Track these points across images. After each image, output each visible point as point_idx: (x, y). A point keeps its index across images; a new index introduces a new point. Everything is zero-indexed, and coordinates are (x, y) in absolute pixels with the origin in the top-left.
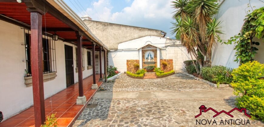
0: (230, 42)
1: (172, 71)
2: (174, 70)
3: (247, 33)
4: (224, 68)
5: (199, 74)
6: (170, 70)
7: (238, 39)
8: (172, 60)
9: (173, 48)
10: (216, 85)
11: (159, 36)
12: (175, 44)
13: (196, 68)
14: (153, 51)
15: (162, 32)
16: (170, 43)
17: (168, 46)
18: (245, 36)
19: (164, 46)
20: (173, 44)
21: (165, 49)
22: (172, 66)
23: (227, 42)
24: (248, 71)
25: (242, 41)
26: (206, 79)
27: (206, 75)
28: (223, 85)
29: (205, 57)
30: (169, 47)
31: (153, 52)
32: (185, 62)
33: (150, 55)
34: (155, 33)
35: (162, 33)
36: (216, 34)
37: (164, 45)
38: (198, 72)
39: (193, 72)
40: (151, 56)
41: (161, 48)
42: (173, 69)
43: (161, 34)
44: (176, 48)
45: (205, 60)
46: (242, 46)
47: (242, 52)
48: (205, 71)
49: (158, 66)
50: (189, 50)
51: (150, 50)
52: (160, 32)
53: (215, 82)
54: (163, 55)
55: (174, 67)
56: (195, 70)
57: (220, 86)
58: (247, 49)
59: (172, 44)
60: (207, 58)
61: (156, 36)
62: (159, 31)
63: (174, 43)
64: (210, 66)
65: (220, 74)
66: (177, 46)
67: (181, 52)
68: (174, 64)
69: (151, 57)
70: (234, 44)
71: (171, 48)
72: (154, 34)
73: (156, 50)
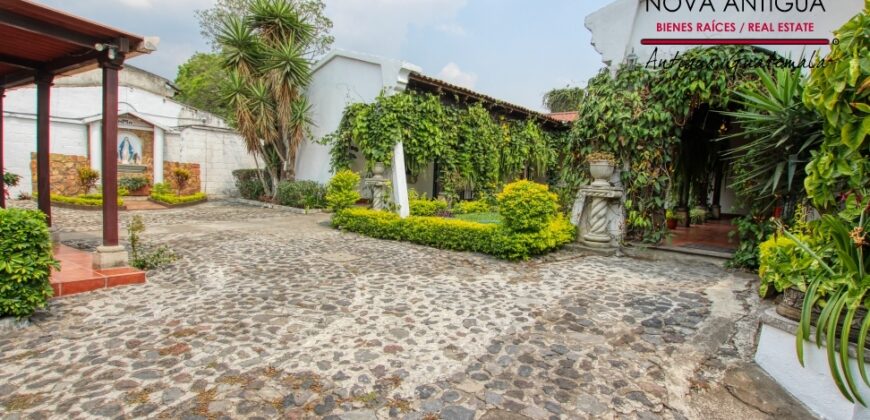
0: (325, 141)
1: (198, 195)
2: (202, 191)
3: (345, 133)
4: (315, 184)
5: (271, 198)
6: (192, 192)
7: (335, 140)
8: (196, 166)
9: (202, 133)
10: (304, 211)
11: (160, 94)
12: (206, 124)
13: (264, 186)
14: (139, 134)
15: (168, 84)
16: (193, 120)
17: (187, 127)
18: (342, 136)
19: (176, 125)
20: (202, 123)
21: (179, 135)
22: (197, 181)
23: (320, 141)
24: (342, 181)
25: (340, 143)
26: (287, 204)
27: (288, 196)
28: (314, 211)
29: (285, 163)
30: (188, 130)
31: (139, 137)
32: (236, 173)
33: (126, 144)
34: (145, 82)
35: (168, 86)
36: (305, 125)
37: (175, 123)
38: (268, 194)
39: (258, 194)
40: (130, 148)
41: (167, 129)
42: (199, 189)
43: (167, 89)
44: (210, 134)
45: (285, 168)
46: (340, 150)
47: (339, 159)
48: (286, 188)
49: (158, 178)
50: (252, 146)
51: (131, 130)
52: (162, 83)
53: (301, 206)
54: (170, 150)
55: (203, 185)
56: (263, 189)
57: (310, 211)
58: (344, 155)
59: (198, 123)
60: (288, 166)
61: (150, 91)
62: (159, 78)
63: (204, 121)
64: (292, 180)
65: (309, 192)
66: (212, 130)
67: (221, 146)
68: (202, 177)
69: (131, 153)
70: (329, 147)
71: (196, 132)
72: (141, 84)
73: (152, 133)
